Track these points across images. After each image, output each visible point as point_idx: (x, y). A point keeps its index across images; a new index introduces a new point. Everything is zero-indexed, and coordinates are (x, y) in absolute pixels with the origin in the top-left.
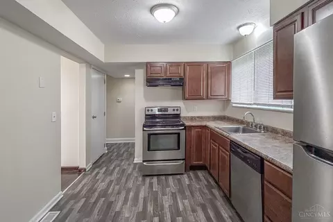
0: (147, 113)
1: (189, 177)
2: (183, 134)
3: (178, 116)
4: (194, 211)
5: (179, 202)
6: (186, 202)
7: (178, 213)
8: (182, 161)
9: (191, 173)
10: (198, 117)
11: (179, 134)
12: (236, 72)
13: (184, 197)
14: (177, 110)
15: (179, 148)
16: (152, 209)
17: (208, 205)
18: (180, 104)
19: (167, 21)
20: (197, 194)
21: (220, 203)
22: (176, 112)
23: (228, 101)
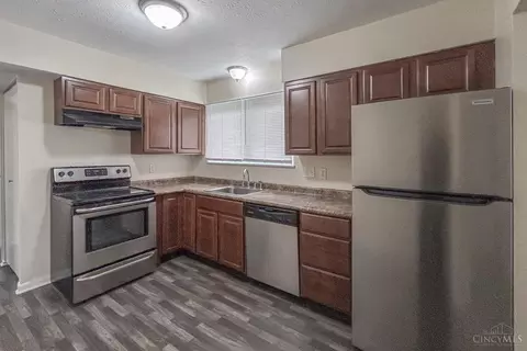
0: (57, 179)
1: (166, 272)
2: (152, 208)
3: (125, 181)
4: (210, 307)
5: (182, 308)
6: (190, 303)
7: (195, 321)
8: (153, 252)
9: (165, 267)
10: (158, 181)
11: (145, 210)
12: (214, 120)
13: (183, 300)
14: (125, 171)
15: (146, 232)
16: (147, 341)
17: (220, 293)
18: (127, 160)
19: (169, 27)
20: (198, 288)
21: (232, 284)
22: (122, 175)
23: (200, 156)
